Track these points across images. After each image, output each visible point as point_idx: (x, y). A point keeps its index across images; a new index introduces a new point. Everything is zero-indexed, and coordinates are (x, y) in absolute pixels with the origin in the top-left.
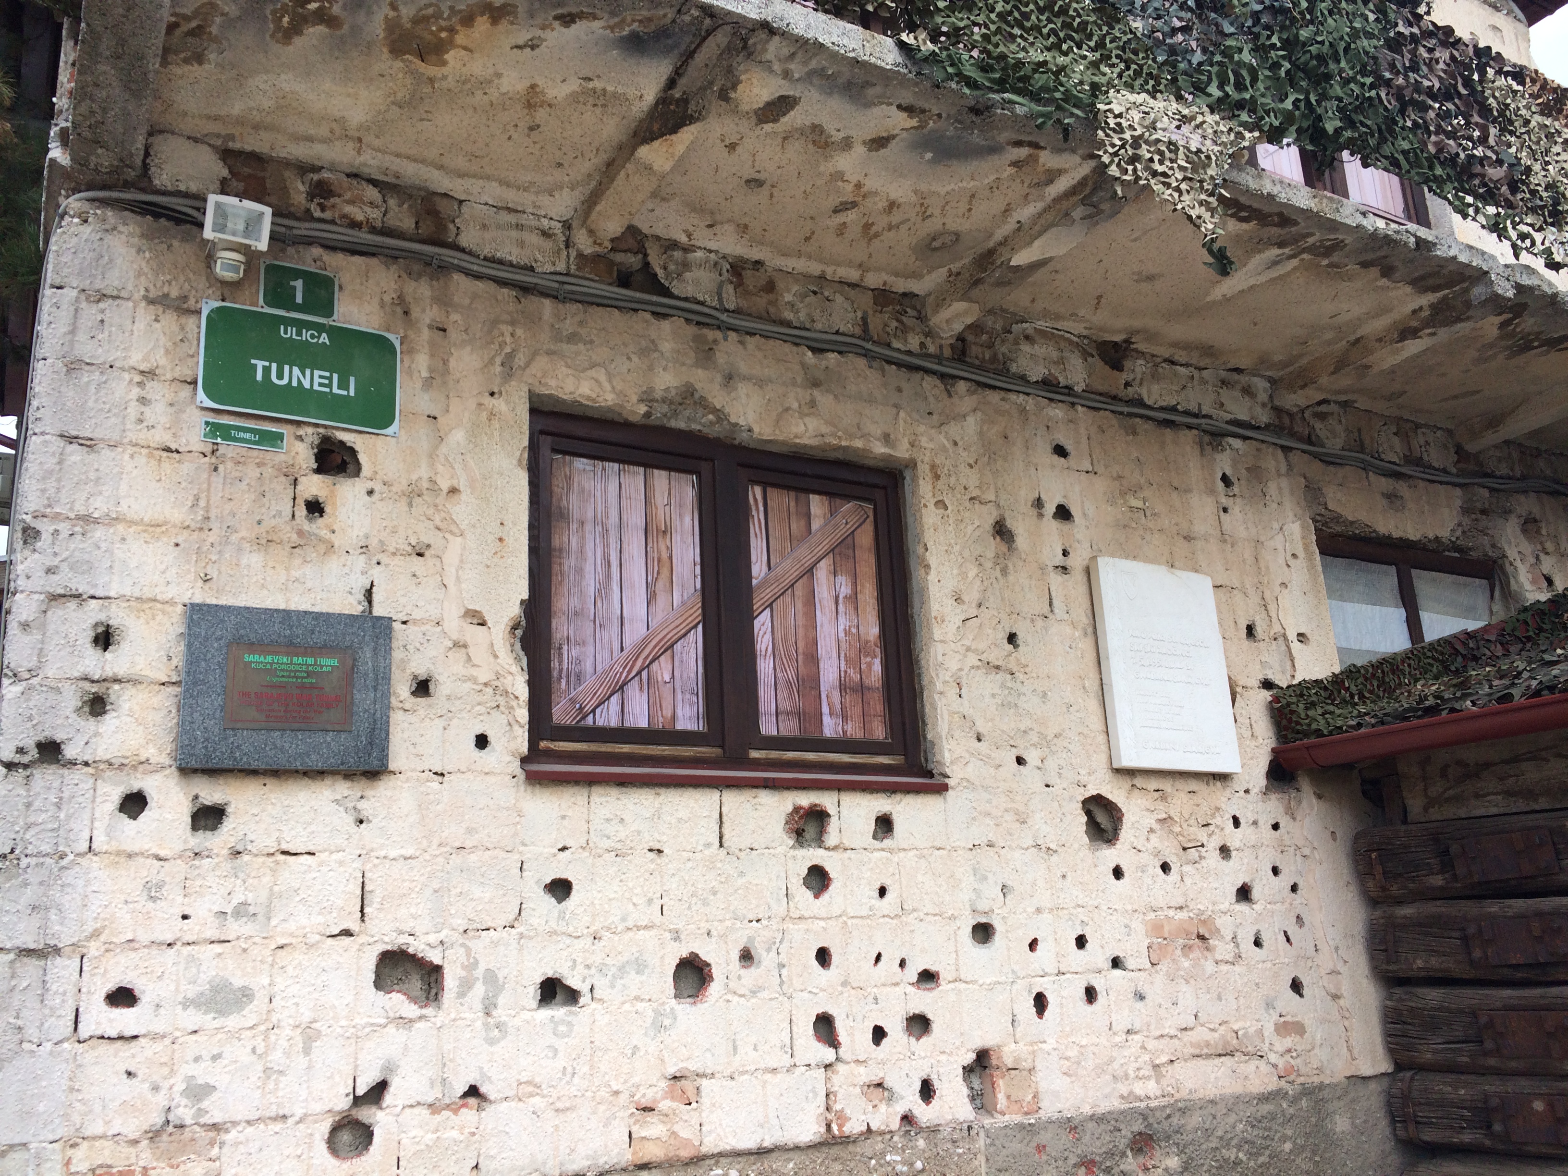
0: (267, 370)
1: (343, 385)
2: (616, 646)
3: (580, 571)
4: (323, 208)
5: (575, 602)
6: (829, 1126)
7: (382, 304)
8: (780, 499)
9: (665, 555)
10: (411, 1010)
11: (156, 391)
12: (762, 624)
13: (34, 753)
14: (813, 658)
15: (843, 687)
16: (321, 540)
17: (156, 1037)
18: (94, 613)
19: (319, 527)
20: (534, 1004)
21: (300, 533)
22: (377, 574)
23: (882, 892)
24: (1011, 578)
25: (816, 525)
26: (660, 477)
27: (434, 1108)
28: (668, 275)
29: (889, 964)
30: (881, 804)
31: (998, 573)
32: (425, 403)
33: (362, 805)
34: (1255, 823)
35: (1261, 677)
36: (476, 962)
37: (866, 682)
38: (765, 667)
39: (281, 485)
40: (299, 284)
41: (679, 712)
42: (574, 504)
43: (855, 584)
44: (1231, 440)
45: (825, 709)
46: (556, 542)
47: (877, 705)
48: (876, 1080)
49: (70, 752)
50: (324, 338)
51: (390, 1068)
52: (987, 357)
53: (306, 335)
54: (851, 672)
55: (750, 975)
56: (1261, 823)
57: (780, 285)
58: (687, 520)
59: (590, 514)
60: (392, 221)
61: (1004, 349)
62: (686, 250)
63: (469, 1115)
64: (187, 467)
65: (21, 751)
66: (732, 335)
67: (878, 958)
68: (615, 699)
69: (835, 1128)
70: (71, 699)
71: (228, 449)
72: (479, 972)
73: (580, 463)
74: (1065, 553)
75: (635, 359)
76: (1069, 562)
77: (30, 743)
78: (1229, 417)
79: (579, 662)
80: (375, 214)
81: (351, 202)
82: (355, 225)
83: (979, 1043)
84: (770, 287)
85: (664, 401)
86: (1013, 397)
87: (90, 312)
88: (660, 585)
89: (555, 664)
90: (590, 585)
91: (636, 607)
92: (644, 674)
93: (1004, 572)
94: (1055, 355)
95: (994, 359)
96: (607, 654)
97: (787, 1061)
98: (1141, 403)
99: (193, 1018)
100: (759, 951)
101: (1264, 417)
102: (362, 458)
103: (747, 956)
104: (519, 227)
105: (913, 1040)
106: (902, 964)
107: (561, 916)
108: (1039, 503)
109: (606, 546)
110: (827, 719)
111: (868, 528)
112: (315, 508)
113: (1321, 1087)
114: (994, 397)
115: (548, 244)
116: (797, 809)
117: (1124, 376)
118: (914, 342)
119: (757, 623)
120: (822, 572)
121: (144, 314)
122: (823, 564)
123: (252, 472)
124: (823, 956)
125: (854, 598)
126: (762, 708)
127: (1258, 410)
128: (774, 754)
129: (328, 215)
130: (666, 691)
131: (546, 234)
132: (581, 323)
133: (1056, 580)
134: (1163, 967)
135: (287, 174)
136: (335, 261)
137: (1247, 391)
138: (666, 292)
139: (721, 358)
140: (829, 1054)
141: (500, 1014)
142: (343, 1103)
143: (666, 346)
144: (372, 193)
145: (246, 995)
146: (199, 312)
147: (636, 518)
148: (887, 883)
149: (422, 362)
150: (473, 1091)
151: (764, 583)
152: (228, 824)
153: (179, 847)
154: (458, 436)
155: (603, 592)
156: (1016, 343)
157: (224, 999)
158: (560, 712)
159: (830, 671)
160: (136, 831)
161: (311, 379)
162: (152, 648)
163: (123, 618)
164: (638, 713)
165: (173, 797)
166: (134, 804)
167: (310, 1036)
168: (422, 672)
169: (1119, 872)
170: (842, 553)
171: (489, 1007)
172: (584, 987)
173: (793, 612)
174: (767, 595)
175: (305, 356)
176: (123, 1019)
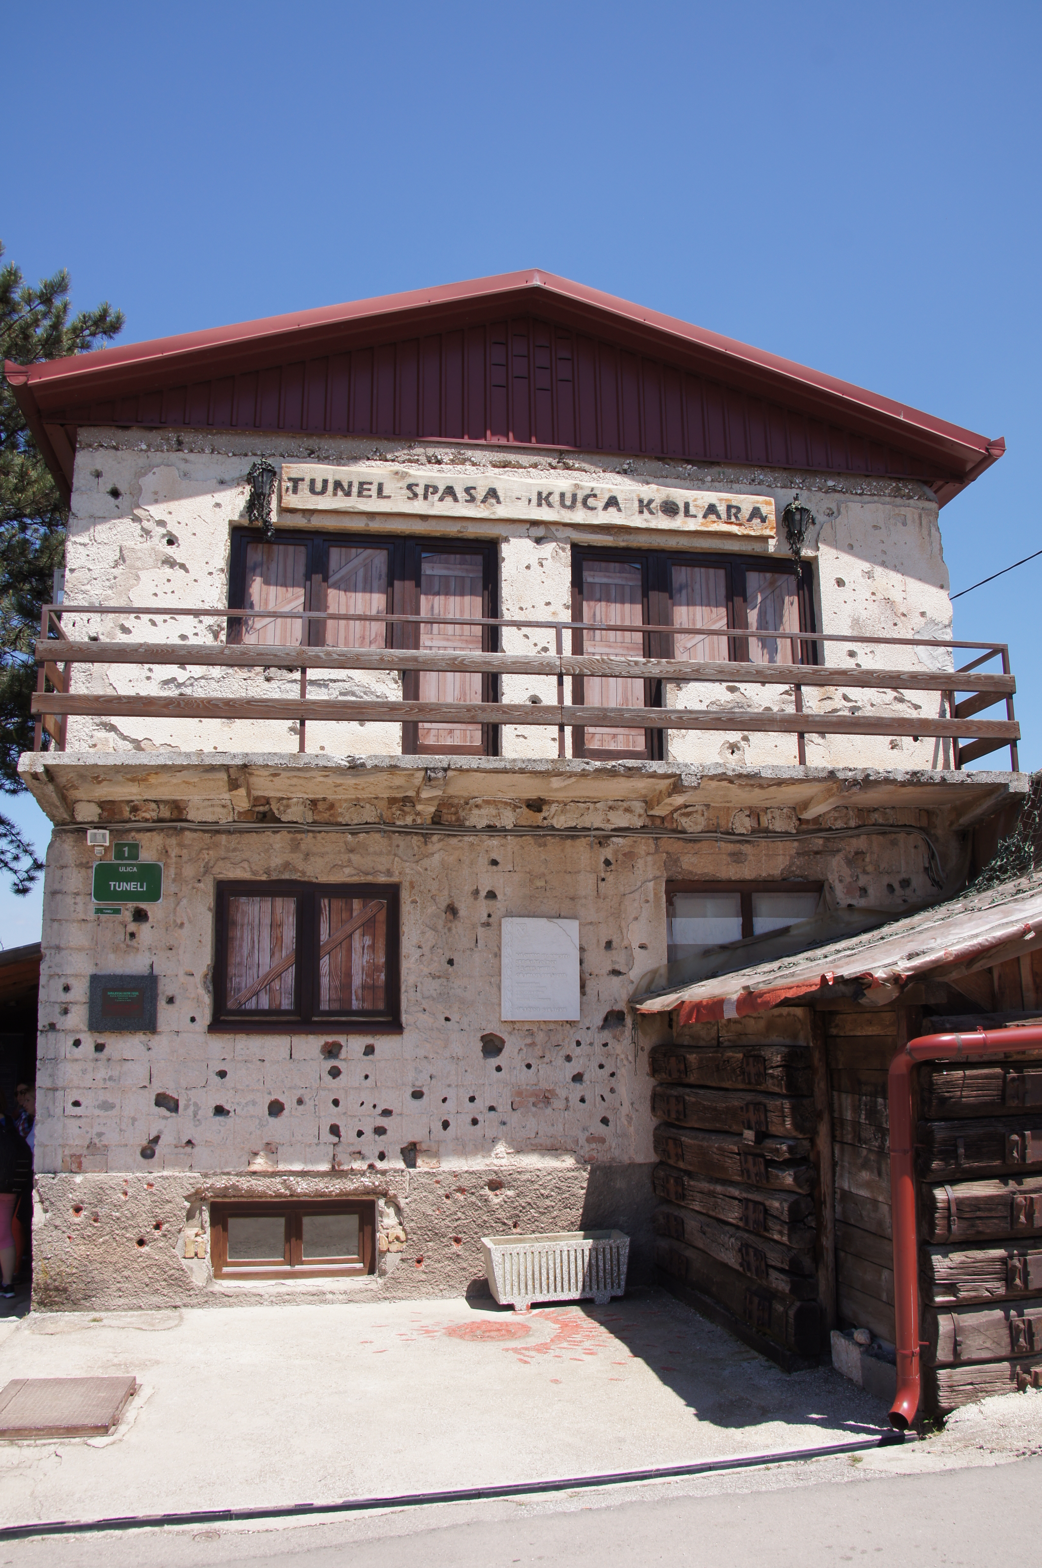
0: (115, 885)
1: (142, 887)
2: (256, 976)
3: (241, 946)
4: (135, 816)
5: (238, 959)
6: (333, 1167)
7: (158, 850)
8: (338, 904)
9: (279, 935)
10: (168, 1114)
11: (79, 899)
12: (325, 963)
13: (48, 1027)
14: (349, 975)
15: (364, 987)
16: (134, 947)
17: (86, 1116)
18: (63, 981)
19: (134, 943)
20: (212, 1115)
21: (128, 946)
22: (154, 958)
23: (366, 1077)
24: (454, 931)
25: (355, 914)
26: (279, 901)
27: (176, 1146)
28: (280, 813)
29: (368, 1105)
30: (368, 1040)
31: (446, 931)
32: (173, 888)
33: (150, 1043)
34: (591, 1044)
35: (610, 968)
36: (190, 1100)
37: (376, 984)
38: (325, 981)
39: (121, 929)
40: (126, 849)
41: (283, 1002)
42: (239, 918)
43: (374, 940)
44: (614, 839)
45: (354, 997)
46: (230, 934)
47: (381, 994)
48: (357, 1150)
49: (58, 1027)
50: (135, 869)
51: (160, 1132)
52: (454, 819)
53: (129, 869)
54: (368, 980)
55: (301, 1109)
56: (596, 1044)
57: (337, 805)
58: (291, 919)
59: (246, 921)
60: (162, 815)
61: (463, 814)
62: (289, 799)
63: (188, 1149)
64: (90, 925)
65: (44, 1026)
66: (311, 834)
67: (362, 1104)
68: (254, 998)
69: (337, 1168)
70: (57, 1009)
71: (103, 917)
72: (191, 1103)
73: (243, 899)
74: (489, 916)
75: (263, 854)
76: (491, 920)
77: (46, 1024)
78: (613, 826)
79: (239, 983)
80: (154, 815)
81: (145, 812)
82: (147, 820)
83: (411, 1139)
84: (332, 806)
85: (275, 870)
86: (466, 838)
87: (58, 873)
88: (277, 949)
89: (229, 985)
90: (245, 952)
91: (265, 959)
92: (268, 987)
93: (450, 929)
94: (494, 812)
95: (458, 820)
96: (251, 980)
97: (316, 1141)
98: (553, 828)
99: (97, 1112)
100: (306, 1099)
101: (639, 823)
102: (149, 914)
103: (300, 1102)
104: (212, 806)
105: (377, 1136)
106: (375, 1106)
107: (223, 1084)
108: (476, 892)
109: (253, 934)
110: (354, 1002)
111: (384, 912)
112: (132, 935)
113: (610, 1167)
114: (454, 841)
115: (224, 811)
116: (327, 1043)
117: (543, 814)
118: (409, 820)
119: (322, 962)
120: (357, 936)
121: (75, 871)
122: (357, 931)
123: (111, 925)
124: (336, 1103)
125: (372, 947)
126: (322, 998)
127: (636, 818)
128: (325, 1019)
129: (137, 818)
130: (277, 994)
131: (224, 806)
132: (239, 843)
133: (481, 931)
134: (519, 1112)
135: (123, 805)
136: (139, 836)
137: (628, 810)
138: (279, 821)
139: (303, 846)
140: (336, 1139)
141: (198, 1117)
142: (145, 1143)
143: (277, 846)
144: (153, 806)
145: (112, 1107)
146: (92, 867)
147: (267, 921)
148: (369, 1073)
149: (172, 872)
150: (189, 1142)
151: (327, 943)
152: (106, 1051)
153: (91, 1057)
154: (184, 902)
155: (251, 954)
156: (470, 810)
157: (106, 1106)
158: (231, 1004)
159: (357, 980)
160: (78, 1052)
161: (130, 886)
162: (80, 991)
163: (71, 981)
164: (265, 1003)
165: (88, 1041)
166: (77, 1043)
167: (134, 1120)
168: (170, 994)
169: (499, 1069)
170: (368, 926)
171: (195, 1115)
172: (231, 1110)
173: (340, 955)
174: (328, 948)
175: (128, 877)
176: (77, 1111)
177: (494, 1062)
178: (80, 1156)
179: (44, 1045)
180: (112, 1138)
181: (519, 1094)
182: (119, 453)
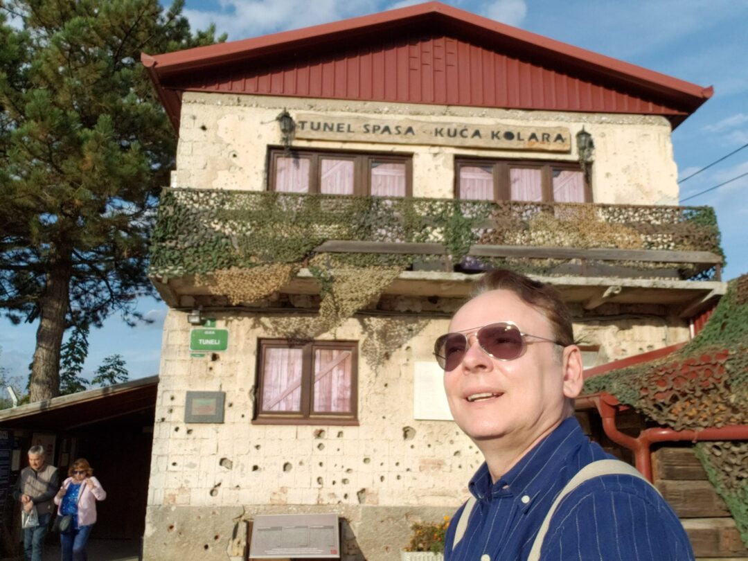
0: (202, 341)
1: (217, 342)
2: (279, 392)
3: (271, 375)
5: (269, 383)
6: (318, 502)
8: (325, 352)
9: (293, 370)
10: (226, 470)
11: (182, 349)
12: (317, 384)
13: (160, 420)
14: (330, 392)
15: (338, 399)
16: (211, 376)
17: (180, 471)
18: (171, 394)
19: (211, 373)
20: (251, 470)
21: (208, 374)
22: (222, 381)
23: (338, 450)
24: (388, 368)
25: (334, 358)
26: (292, 350)
27: (230, 489)
28: (294, 303)
29: (339, 467)
30: (340, 429)
31: (384, 368)
32: (234, 343)
33: (218, 429)
36: (239, 461)
37: (345, 397)
38: (317, 395)
39: (204, 365)
40: (209, 321)
41: (294, 407)
42: (270, 360)
43: (344, 372)
45: (332, 404)
46: (265, 369)
47: (348, 403)
48: (332, 493)
49: (166, 420)
51: (222, 480)
52: (388, 307)
53: (210, 332)
54: (341, 395)
55: (301, 467)
58: (299, 361)
59: (274, 361)
61: (394, 304)
62: (299, 295)
63: (237, 491)
64: (187, 363)
65: (158, 420)
66: (310, 314)
67: (336, 465)
68: (277, 404)
69: (320, 502)
70: (167, 410)
71: (195, 359)
72: (240, 463)
73: (273, 350)
74: (408, 360)
76: (409, 362)
77: (160, 418)
79: (270, 396)
81: (220, 301)
82: (220, 306)
83: (362, 487)
85: (291, 333)
88: (291, 377)
89: (263, 398)
90: (274, 379)
91: (284, 383)
92: (285, 398)
93: (386, 367)
94: (410, 303)
95: (390, 307)
96: (276, 394)
97: (309, 486)
98: (443, 312)
99: (185, 469)
100: (304, 462)
102: (220, 357)
103: (301, 463)
105: (343, 484)
106: (343, 467)
107: (258, 453)
108: (400, 347)
109: (278, 369)
110: (333, 407)
111: (350, 358)
112: (211, 369)
114: (389, 318)
116: (317, 430)
117: (438, 305)
119: (315, 384)
120: (335, 370)
121: (180, 333)
122: (335, 368)
123: (199, 363)
124: (321, 464)
125: (344, 377)
126: (315, 405)
128: (317, 417)
129: (215, 305)
130: (291, 402)
133: (403, 368)
134: (424, 472)
135: (208, 297)
136: (217, 315)
138: (293, 307)
140: (320, 486)
141: (244, 472)
142: (212, 486)
145: (195, 465)
146: (190, 331)
147: (286, 362)
148: (340, 447)
149: (234, 334)
150: (238, 486)
151: (319, 374)
152: (193, 433)
153: (184, 437)
155: (276, 380)
156: (398, 302)
157: (192, 466)
158: (265, 408)
159: (335, 395)
160: (177, 434)
161: (211, 342)
162: (181, 400)
163: (175, 394)
164: (283, 407)
165: (184, 428)
166: (177, 429)
167: (207, 473)
168: (231, 402)
169: (412, 447)
170: (342, 364)
171: (242, 470)
172: (262, 468)
173: (326, 380)
174: (319, 377)
175: (209, 337)
176: (174, 468)
177: (409, 442)
178: (175, 495)
179: (159, 431)
180: (193, 484)
181: (424, 461)
182: (206, 106)
